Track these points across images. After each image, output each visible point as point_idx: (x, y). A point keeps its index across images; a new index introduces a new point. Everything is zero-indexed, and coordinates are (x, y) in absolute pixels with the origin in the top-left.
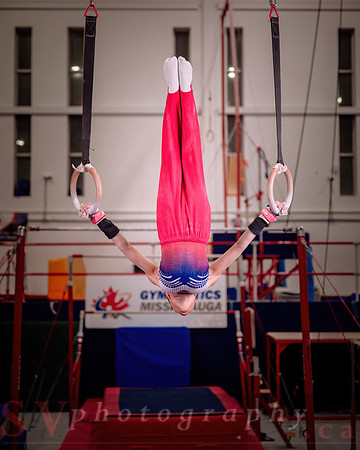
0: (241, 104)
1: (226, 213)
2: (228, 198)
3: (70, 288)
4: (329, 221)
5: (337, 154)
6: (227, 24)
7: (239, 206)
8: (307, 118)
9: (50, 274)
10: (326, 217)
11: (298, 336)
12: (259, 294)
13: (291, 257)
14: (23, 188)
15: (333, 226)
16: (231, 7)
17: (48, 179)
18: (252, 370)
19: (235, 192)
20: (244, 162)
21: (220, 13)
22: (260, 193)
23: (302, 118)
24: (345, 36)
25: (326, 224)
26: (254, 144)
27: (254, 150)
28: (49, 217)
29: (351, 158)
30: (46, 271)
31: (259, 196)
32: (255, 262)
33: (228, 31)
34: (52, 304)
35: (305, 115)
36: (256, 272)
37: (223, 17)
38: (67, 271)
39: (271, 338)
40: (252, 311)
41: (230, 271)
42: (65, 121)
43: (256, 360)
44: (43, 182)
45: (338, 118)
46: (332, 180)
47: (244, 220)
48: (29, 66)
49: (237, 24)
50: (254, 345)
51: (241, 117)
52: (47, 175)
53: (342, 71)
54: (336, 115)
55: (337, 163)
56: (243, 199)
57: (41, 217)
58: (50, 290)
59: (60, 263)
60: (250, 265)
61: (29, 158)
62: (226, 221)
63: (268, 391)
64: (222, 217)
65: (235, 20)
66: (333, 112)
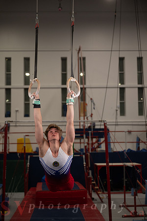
0: (85, 84)
1: (80, 122)
2: (81, 117)
3: (25, 147)
4: (115, 125)
5: (119, 101)
6: (80, 56)
7: (84, 119)
8: (107, 89)
9: (18, 144)
10: (114, 123)
11: (105, 164)
12: (92, 150)
13: (103, 137)
14: (8, 114)
15: (117, 127)
16: (81, 49)
17: (17, 111)
18: (89, 175)
19: (83, 115)
20: (86, 104)
21: (77, 52)
22: (92, 114)
23: (105, 89)
24: (121, 60)
25: (114, 126)
26: (89, 97)
27: (90, 99)
28: (17, 124)
29: (124, 103)
30: (16, 142)
31: (91, 115)
32: (90, 139)
33: (80, 58)
34: (18, 154)
35: (107, 88)
36: (90, 142)
37: (78, 53)
38: (23, 142)
39: (96, 165)
40: (89, 154)
41: (82, 142)
42: (23, 91)
43: (90, 172)
44: (15, 112)
45: (119, 89)
46: (117, 110)
47: (86, 125)
48: (10, 71)
49: (83, 56)
50: (89, 166)
51: (85, 88)
52: (17, 109)
53: (121, 72)
54: (118, 88)
55: (119, 105)
56: (86, 117)
57: (14, 124)
58: (18, 150)
59: (21, 140)
60: (88, 140)
61: (10, 104)
62: (80, 125)
63: (94, 182)
64: (78, 124)
65: (83, 54)
66: (117, 86)
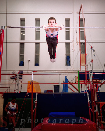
2: (82, 66)
22: (92, 60)
28: (29, 72)
44: (28, 62)
52: (29, 59)
61: (24, 55)
